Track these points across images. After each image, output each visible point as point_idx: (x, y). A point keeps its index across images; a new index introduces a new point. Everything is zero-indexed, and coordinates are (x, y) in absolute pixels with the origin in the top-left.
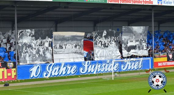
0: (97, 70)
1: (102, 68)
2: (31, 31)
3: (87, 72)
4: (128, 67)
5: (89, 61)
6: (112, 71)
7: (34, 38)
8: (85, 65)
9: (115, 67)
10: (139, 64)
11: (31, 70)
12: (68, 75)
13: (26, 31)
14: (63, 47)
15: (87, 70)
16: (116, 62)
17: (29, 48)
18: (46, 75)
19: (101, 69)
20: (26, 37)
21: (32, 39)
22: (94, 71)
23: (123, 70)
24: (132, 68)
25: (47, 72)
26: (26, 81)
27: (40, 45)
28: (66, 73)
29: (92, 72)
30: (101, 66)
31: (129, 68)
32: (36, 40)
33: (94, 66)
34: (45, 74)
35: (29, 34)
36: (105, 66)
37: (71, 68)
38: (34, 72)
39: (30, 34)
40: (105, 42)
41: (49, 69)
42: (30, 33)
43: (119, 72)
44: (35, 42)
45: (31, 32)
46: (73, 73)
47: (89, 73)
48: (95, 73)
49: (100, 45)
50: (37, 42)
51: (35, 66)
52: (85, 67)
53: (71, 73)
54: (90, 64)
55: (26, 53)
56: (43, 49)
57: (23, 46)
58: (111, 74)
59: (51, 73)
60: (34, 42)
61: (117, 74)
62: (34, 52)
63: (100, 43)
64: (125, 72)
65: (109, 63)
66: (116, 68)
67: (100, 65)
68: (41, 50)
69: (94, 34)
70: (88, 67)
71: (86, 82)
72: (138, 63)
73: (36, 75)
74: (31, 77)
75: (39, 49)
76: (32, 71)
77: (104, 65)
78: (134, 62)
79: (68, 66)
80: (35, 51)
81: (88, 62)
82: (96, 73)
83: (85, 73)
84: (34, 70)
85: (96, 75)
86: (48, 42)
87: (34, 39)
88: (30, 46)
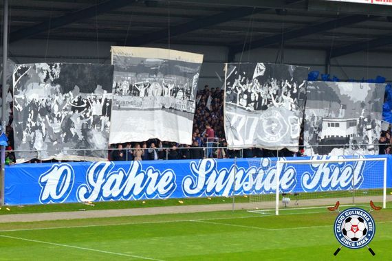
0: (234, 185)
1: (247, 180)
2: (51, 68)
3: (202, 191)
4: (320, 182)
5: (211, 160)
6: (275, 191)
7: (58, 86)
8: (198, 170)
9: (286, 178)
10: (352, 173)
11: (43, 180)
12: (149, 196)
13: (34, 68)
14: (139, 92)
15: (205, 186)
16: (289, 164)
17: (43, 115)
18: (87, 196)
19: (244, 183)
20: (36, 84)
21: (52, 90)
22: (223, 190)
23: (306, 189)
24: (333, 185)
25: (88, 186)
26: (27, 210)
27: (73, 109)
28: (144, 190)
29: (218, 190)
30: (244, 175)
31: (324, 184)
32: (63, 93)
33: (223, 174)
34: (83, 191)
35: (44, 76)
36: (255, 176)
37: (159, 178)
38: (51, 184)
39: (48, 77)
40: (259, 94)
41: (95, 179)
42: (48, 73)
43: (296, 194)
44: (60, 98)
45: (50, 71)
46: (162, 191)
47: (210, 193)
48: (226, 194)
49: (243, 102)
50: (65, 100)
51: (56, 168)
52: (197, 175)
53: (157, 191)
54: (214, 169)
55: (34, 129)
56: (85, 121)
57: (26, 112)
58: (272, 198)
59: (101, 191)
60: (57, 98)
61: (288, 199)
62: (57, 127)
63: (245, 96)
64: (313, 195)
65: (267, 168)
66: (287, 184)
67: (241, 173)
68: (77, 122)
69: (226, 69)
70: (208, 176)
71: (199, 220)
72: (349, 169)
73: (58, 193)
74: (44, 198)
75: (72, 119)
76: (45, 182)
77: (253, 171)
78: (340, 166)
79: (151, 171)
80: (60, 124)
81: (209, 163)
82: (230, 194)
83: (199, 194)
84: (52, 179)
85: (228, 200)
86: (100, 100)
87: (58, 90)
88: (47, 110)
